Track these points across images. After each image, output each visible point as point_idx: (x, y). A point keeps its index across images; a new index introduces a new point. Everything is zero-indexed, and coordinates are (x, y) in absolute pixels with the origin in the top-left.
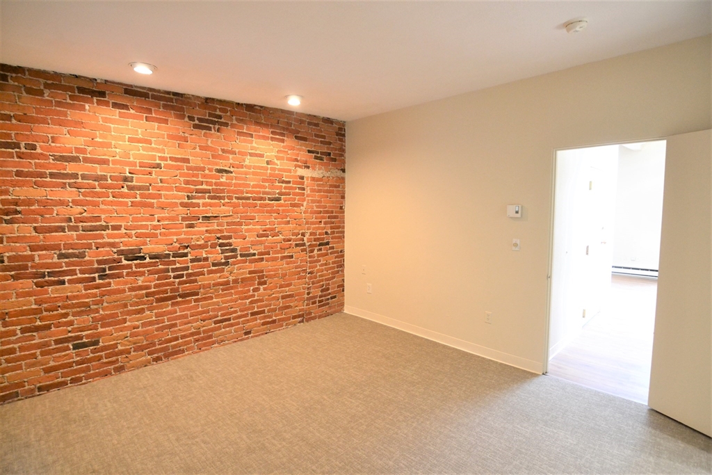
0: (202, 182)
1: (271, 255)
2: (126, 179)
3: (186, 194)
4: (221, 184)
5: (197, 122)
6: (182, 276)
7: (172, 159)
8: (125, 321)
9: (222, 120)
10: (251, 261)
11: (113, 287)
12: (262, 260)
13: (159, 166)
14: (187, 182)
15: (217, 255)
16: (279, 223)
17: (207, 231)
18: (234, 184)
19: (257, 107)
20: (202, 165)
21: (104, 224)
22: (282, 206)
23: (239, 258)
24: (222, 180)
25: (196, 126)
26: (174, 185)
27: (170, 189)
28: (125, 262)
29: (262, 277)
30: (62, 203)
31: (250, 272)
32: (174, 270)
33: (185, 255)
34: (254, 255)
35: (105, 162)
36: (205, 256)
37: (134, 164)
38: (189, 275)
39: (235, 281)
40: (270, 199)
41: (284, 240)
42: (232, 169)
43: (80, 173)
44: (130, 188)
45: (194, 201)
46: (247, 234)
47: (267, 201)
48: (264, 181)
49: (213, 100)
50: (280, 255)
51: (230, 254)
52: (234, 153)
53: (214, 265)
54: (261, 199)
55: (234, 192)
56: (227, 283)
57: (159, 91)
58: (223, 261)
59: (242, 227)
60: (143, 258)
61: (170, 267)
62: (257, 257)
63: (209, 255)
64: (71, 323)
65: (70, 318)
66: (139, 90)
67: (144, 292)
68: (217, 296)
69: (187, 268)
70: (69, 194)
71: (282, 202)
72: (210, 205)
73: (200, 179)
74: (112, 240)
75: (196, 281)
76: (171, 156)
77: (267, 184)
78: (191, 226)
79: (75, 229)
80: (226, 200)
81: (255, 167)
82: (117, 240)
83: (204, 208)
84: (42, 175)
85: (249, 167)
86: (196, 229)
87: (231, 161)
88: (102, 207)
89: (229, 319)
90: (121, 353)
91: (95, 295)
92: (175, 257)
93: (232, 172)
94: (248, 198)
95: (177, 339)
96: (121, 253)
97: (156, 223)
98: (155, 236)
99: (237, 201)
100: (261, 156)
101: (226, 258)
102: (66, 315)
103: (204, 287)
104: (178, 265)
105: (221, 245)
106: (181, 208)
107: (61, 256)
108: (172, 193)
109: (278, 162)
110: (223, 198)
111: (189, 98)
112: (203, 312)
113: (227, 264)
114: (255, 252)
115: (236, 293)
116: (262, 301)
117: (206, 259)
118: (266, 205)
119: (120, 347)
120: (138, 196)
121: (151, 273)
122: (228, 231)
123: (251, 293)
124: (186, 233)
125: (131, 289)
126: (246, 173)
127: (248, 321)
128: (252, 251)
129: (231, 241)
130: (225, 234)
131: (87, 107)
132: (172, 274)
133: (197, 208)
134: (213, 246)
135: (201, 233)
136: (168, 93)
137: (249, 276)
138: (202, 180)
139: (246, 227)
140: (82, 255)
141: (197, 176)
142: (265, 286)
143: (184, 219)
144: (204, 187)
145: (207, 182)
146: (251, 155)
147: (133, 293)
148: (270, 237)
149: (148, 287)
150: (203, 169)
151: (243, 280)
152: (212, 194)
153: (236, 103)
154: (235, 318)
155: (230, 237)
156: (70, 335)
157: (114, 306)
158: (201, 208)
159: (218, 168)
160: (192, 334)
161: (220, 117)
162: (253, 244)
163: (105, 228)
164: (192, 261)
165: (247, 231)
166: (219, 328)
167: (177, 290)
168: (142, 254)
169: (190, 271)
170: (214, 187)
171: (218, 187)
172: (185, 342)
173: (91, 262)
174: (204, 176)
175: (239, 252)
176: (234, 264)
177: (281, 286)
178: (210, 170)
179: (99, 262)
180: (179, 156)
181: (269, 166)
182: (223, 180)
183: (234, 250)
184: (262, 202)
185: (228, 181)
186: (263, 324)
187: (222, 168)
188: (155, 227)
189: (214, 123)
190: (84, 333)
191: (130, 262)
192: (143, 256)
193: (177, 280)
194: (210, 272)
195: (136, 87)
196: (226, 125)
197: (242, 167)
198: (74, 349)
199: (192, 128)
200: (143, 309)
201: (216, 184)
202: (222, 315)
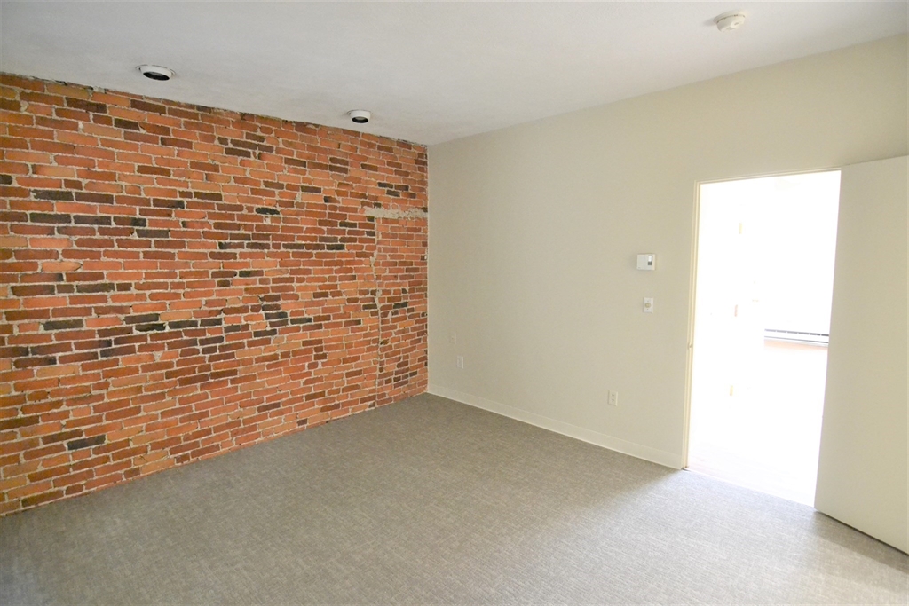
0: (239, 224)
1: (332, 321)
2: (136, 222)
3: (217, 241)
4: (265, 228)
5: (230, 146)
6: (214, 349)
7: (198, 195)
8: (138, 410)
9: (265, 143)
10: (305, 328)
11: (121, 366)
12: (320, 327)
13: (180, 204)
14: (218, 226)
15: (260, 322)
16: (341, 279)
17: (246, 290)
18: (282, 227)
19: (311, 126)
20: (238, 203)
21: (108, 282)
22: (345, 257)
23: (290, 325)
24: (265, 223)
25: (229, 151)
26: (201, 230)
27: (197, 235)
28: (136, 333)
29: (321, 349)
30: (50, 254)
31: (305, 343)
32: (202, 342)
33: (219, 322)
34: (310, 320)
35: (108, 199)
36: (244, 323)
37: (147, 202)
38: (223, 348)
39: (285, 355)
40: (330, 248)
41: (349, 300)
42: (279, 209)
43: (73, 214)
44: (140, 233)
45: (228, 251)
46: (299, 293)
47: (326, 251)
48: (321, 223)
49: (251, 116)
50: (343, 320)
51: (278, 320)
52: (280, 186)
53: (257, 334)
54: (317, 247)
55: (283, 238)
56: (275, 357)
57: (179, 104)
58: (269, 329)
59: (293, 284)
60: (162, 327)
61: (198, 338)
62: (313, 323)
63: (249, 322)
64: (65, 414)
65: (64, 408)
66: (151, 102)
67: (164, 371)
68: (261, 375)
69: (221, 340)
70: (58, 242)
71: (346, 251)
72: (250, 255)
73: (236, 221)
74: (118, 304)
75: (232, 356)
76: (197, 191)
77: (325, 228)
78: (226, 284)
79: (69, 289)
80: (272, 250)
81: (309, 205)
82: (125, 304)
83: (242, 260)
84: (22, 217)
85: (300, 205)
86: (232, 287)
87: (277, 198)
88: (104, 259)
89: (277, 405)
90: (134, 452)
91: (97, 376)
92: (204, 325)
93: (278, 213)
94: (300, 246)
95: (208, 432)
96: (130, 320)
97: (177, 280)
98: (177, 296)
99: (285, 250)
100: (318, 190)
101: (272, 325)
102: (59, 404)
103: (245, 362)
104: (208, 336)
105: (264, 308)
106: (211, 260)
107: (48, 326)
108: (198, 240)
109: (340, 199)
110: (267, 246)
111: (220, 114)
112: (243, 396)
113: (273, 332)
114: (310, 316)
115: (287, 370)
116: (320, 379)
117: (246, 327)
118: (325, 256)
119: (132, 445)
120: (153, 245)
121: (171, 346)
122: (274, 289)
123: (307, 370)
124: (219, 294)
125: (145, 369)
126: (297, 214)
127: (303, 407)
128: (306, 316)
129: (278, 303)
130: (271, 293)
131: (81, 124)
132: (200, 348)
133: (232, 260)
134: (255, 309)
135: (239, 292)
136: (192, 106)
137: (303, 348)
138: (238, 222)
139: (298, 284)
140: (79, 324)
141: (232, 217)
142: (324, 361)
143: (215, 275)
144: (242, 231)
145: (245, 225)
146: (305, 189)
147: (150, 373)
148: (330, 297)
149: (169, 365)
150: (240, 208)
151: (295, 353)
152: (252, 241)
153: (283, 121)
154: (285, 404)
155: (277, 298)
156: (64, 430)
157: (124, 390)
158: (238, 260)
159: (260, 206)
160: (229, 426)
161: (261, 139)
162: (308, 304)
163: (109, 287)
164: (227, 330)
165: (299, 289)
166: (265, 417)
167: (208, 368)
168: (160, 322)
169: (225, 343)
170: (255, 232)
171: (261, 232)
172: (219, 435)
173: (91, 334)
174: (242, 217)
175: (289, 318)
176: (282, 332)
177: (345, 361)
178: (250, 209)
179: (102, 333)
180: (208, 192)
181: (328, 204)
182: (268, 222)
183: (283, 315)
184: (319, 251)
185: (273, 224)
186: (323, 410)
187: (265, 206)
188: (179, 286)
189: (254, 147)
190: (83, 428)
191: (144, 333)
192: (162, 324)
193: (208, 356)
194: (251, 344)
195: (148, 98)
196: (270, 149)
197: (292, 204)
198: (70, 448)
199: (225, 155)
200: (163, 394)
201: (258, 228)
202: (268, 400)
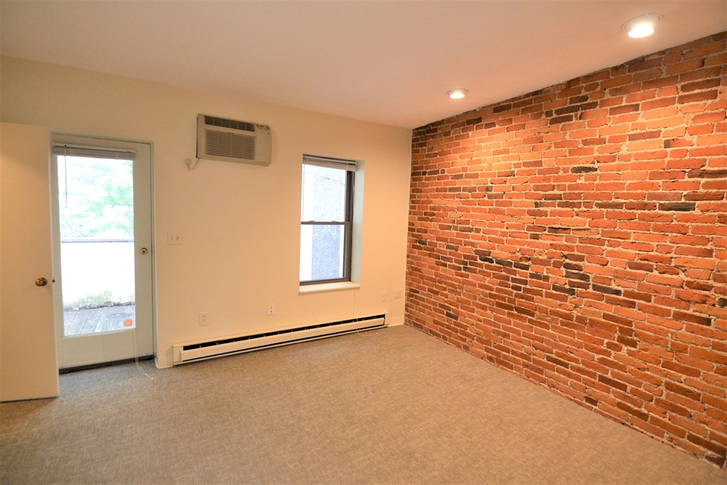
0: (554, 186)
1: (652, 303)
2: (488, 189)
3: (534, 201)
4: (578, 187)
5: (555, 116)
6: (519, 289)
7: (526, 164)
8: (473, 311)
9: (589, 101)
10: (610, 301)
11: (470, 279)
12: (632, 305)
13: (512, 174)
14: (537, 188)
15: (559, 277)
16: (681, 252)
17: (551, 245)
18: (597, 185)
20: (556, 166)
21: (471, 227)
22: (695, 220)
23: (591, 290)
24: (578, 181)
25: (553, 122)
26: (524, 192)
27: (518, 196)
28: (479, 261)
29: (630, 332)
30: (452, 209)
31: (605, 316)
32: (514, 280)
33: (526, 268)
34: (618, 292)
35: (475, 176)
36: (545, 274)
37: (493, 175)
38: (526, 290)
39: (581, 320)
40: (663, 207)
41: (689, 284)
42: (596, 165)
43: (462, 187)
44: (490, 197)
45: (542, 209)
46: (609, 259)
47: (658, 211)
48: (654, 176)
49: (577, 80)
50: (673, 309)
51: (578, 281)
52: (602, 141)
53: (555, 288)
54: (644, 207)
55: (595, 197)
56: (569, 317)
57: (519, 98)
58: (567, 287)
59: (603, 248)
60: (491, 261)
61: (511, 276)
62: (621, 297)
63: (550, 275)
64: (446, 296)
65: (447, 292)
66: (504, 104)
67: (488, 292)
68: (554, 328)
69: (525, 282)
70: (455, 203)
71: (697, 212)
72: (560, 214)
73: (552, 183)
74: (473, 241)
75: (532, 299)
76: (524, 161)
77: (660, 182)
78: (535, 237)
79: (455, 228)
80: (583, 209)
81: (637, 157)
82: (477, 241)
83: (552, 218)
84: (445, 190)
85: (627, 158)
86: (540, 241)
87: (596, 154)
88: (471, 213)
89: (566, 365)
90: (468, 335)
91: (459, 282)
92: (516, 267)
93: (596, 170)
94: (619, 206)
95: (508, 351)
96: (477, 252)
97: (504, 230)
98: (501, 242)
99: (598, 209)
100: (655, 135)
101: (572, 284)
102: (445, 289)
103: (541, 310)
104: (518, 277)
105: (567, 266)
106: (528, 216)
107: (448, 247)
108: (521, 200)
109: (695, 139)
110: (579, 205)
111: (548, 91)
112: (535, 338)
113: (572, 292)
114: (619, 288)
115: (580, 336)
116: (623, 368)
117: (546, 278)
118: (653, 218)
119: (468, 331)
120: (494, 204)
121: (495, 276)
122: (579, 249)
123: (604, 347)
124: (530, 244)
125: (481, 286)
126: (619, 168)
127: (593, 385)
128: (614, 286)
129: (581, 263)
130: (576, 253)
131: (470, 134)
132: (511, 284)
133: (544, 217)
134: (557, 265)
135: (544, 246)
136: (528, 95)
137: (603, 320)
138: (553, 184)
139: (610, 249)
140: (456, 249)
141: (548, 179)
142: (633, 349)
143: (529, 228)
144: (556, 192)
145: (559, 185)
146: (632, 138)
147: (481, 290)
148: (656, 273)
149: (491, 289)
150: (557, 170)
151: (593, 323)
152: (564, 201)
153: (613, 68)
154: (573, 368)
155: (582, 259)
156: (446, 304)
157: (469, 295)
158: (549, 217)
159: (576, 166)
160: (522, 355)
161: (585, 98)
162: (618, 276)
163: (471, 230)
164: (532, 276)
165: (611, 254)
166: (552, 369)
167: (513, 301)
168: (491, 257)
169: (528, 287)
170: (567, 191)
171: (573, 191)
172: (515, 359)
173: (460, 255)
174: (557, 179)
175: (591, 282)
176: (582, 295)
177: (666, 365)
178: (565, 170)
179: (466, 257)
180: (533, 160)
181: (669, 150)
182: (581, 181)
183: (585, 277)
184: (646, 211)
185: (587, 182)
186: (620, 406)
187: (581, 165)
188: (504, 234)
189: (575, 109)
190: (452, 307)
191: (482, 262)
192: (491, 259)
193: (515, 292)
194: (549, 295)
195: (502, 102)
196: (594, 105)
197: (613, 159)
198: (447, 315)
199: (549, 125)
200: (486, 307)
201: (570, 187)
202: (557, 354)
